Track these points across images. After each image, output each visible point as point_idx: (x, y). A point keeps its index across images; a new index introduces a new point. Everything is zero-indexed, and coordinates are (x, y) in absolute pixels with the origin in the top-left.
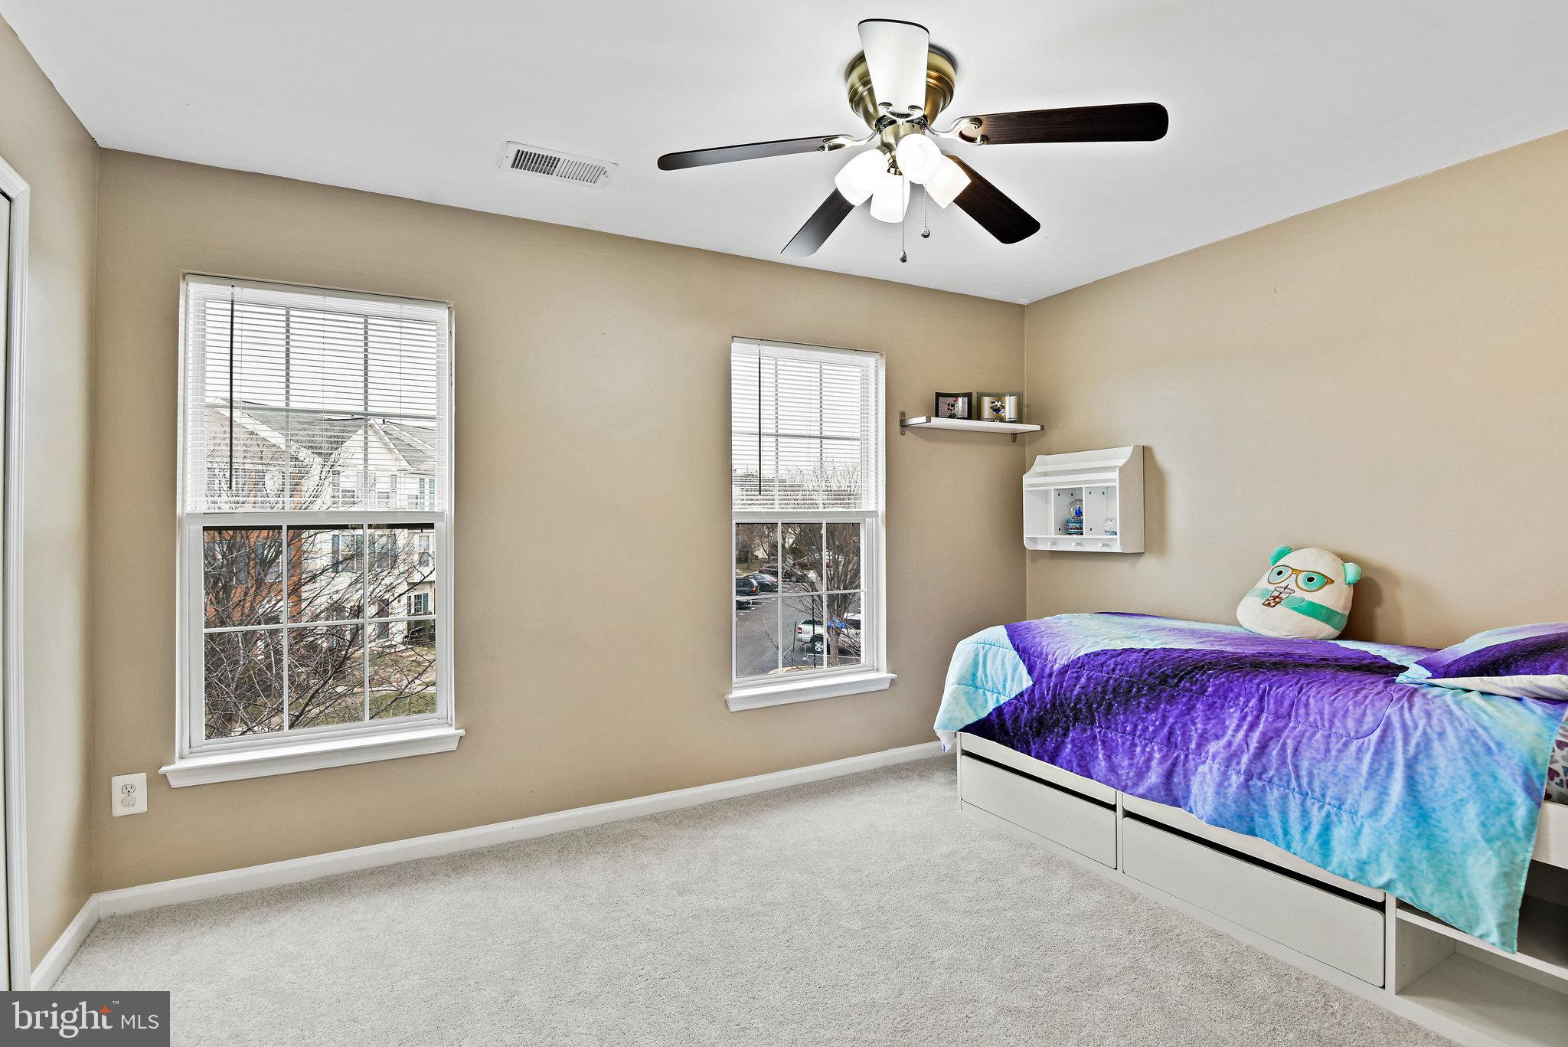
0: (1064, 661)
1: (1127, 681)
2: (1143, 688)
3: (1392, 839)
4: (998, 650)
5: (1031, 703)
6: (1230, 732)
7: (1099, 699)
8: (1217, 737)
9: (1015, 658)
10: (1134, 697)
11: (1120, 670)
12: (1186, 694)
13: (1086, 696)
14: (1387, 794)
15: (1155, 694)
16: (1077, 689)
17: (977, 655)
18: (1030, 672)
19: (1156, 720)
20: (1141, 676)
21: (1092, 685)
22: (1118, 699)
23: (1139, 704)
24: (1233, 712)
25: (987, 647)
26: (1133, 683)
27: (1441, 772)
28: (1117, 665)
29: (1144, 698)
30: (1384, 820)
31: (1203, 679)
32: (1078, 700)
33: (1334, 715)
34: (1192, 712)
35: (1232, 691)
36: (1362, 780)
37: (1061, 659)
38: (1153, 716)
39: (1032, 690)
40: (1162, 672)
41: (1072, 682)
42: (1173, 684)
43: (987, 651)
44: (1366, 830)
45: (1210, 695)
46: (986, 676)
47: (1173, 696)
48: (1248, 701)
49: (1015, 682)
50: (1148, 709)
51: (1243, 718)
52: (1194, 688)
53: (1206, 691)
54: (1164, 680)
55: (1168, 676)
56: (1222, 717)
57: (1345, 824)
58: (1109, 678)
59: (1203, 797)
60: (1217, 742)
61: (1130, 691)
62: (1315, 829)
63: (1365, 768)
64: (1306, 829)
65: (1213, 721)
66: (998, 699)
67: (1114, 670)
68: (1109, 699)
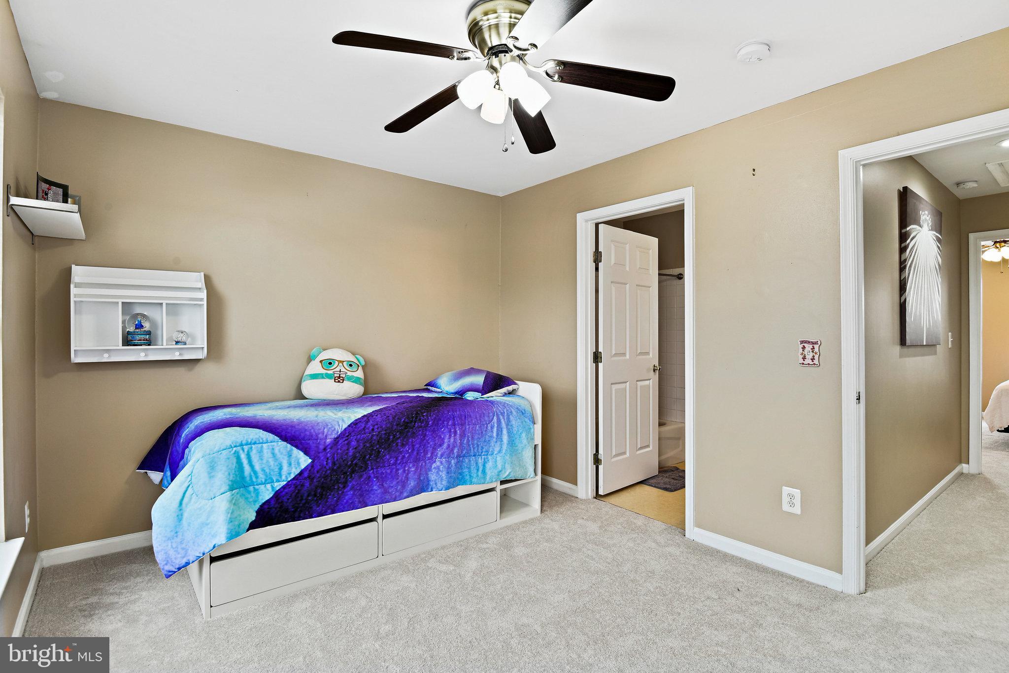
0: (334, 436)
1: (385, 434)
2: (396, 434)
3: (507, 457)
4: (262, 447)
5: (311, 478)
6: (446, 440)
7: (369, 451)
8: (441, 445)
9: (287, 447)
10: (393, 441)
11: (378, 428)
12: (420, 429)
13: (359, 453)
14: (502, 441)
15: (405, 435)
16: (351, 450)
17: (238, 458)
18: (306, 453)
19: (409, 449)
20: (392, 428)
21: (361, 444)
22: (383, 446)
23: (397, 445)
24: (444, 430)
25: (246, 448)
26: (389, 433)
27: (514, 426)
28: (374, 426)
29: (399, 439)
30: (504, 451)
31: (425, 419)
32: (354, 457)
33: (480, 416)
34: (426, 437)
35: (440, 420)
36: (495, 440)
37: (332, 434)
38: (407, 448)
39: (311, 465)
40: (403, 422)
41: (345, 448)
42: (412, 426)
43: (248, 452)
44: (498, 459)
45: (432, 426)
46: (255, 473)
47: (414, 433)
48: (448, 422)
49: (293, 466)
50: (403, 445)
51: (450, 432)
52: (423, 425)
53: (429, 424)
54: (406, 425)
55: (408, 423)
56: (439, 434)
57: (490, 461)
58: (373, 435)
59: (440, 479)
60: (441, 448)
61: (389, 439)
62: (481, 469)
63: (495, 435)
64: (478, 470)
65: (437, 438)
66: (273, 487)
67: (373, 430)
68: (377, 449)
